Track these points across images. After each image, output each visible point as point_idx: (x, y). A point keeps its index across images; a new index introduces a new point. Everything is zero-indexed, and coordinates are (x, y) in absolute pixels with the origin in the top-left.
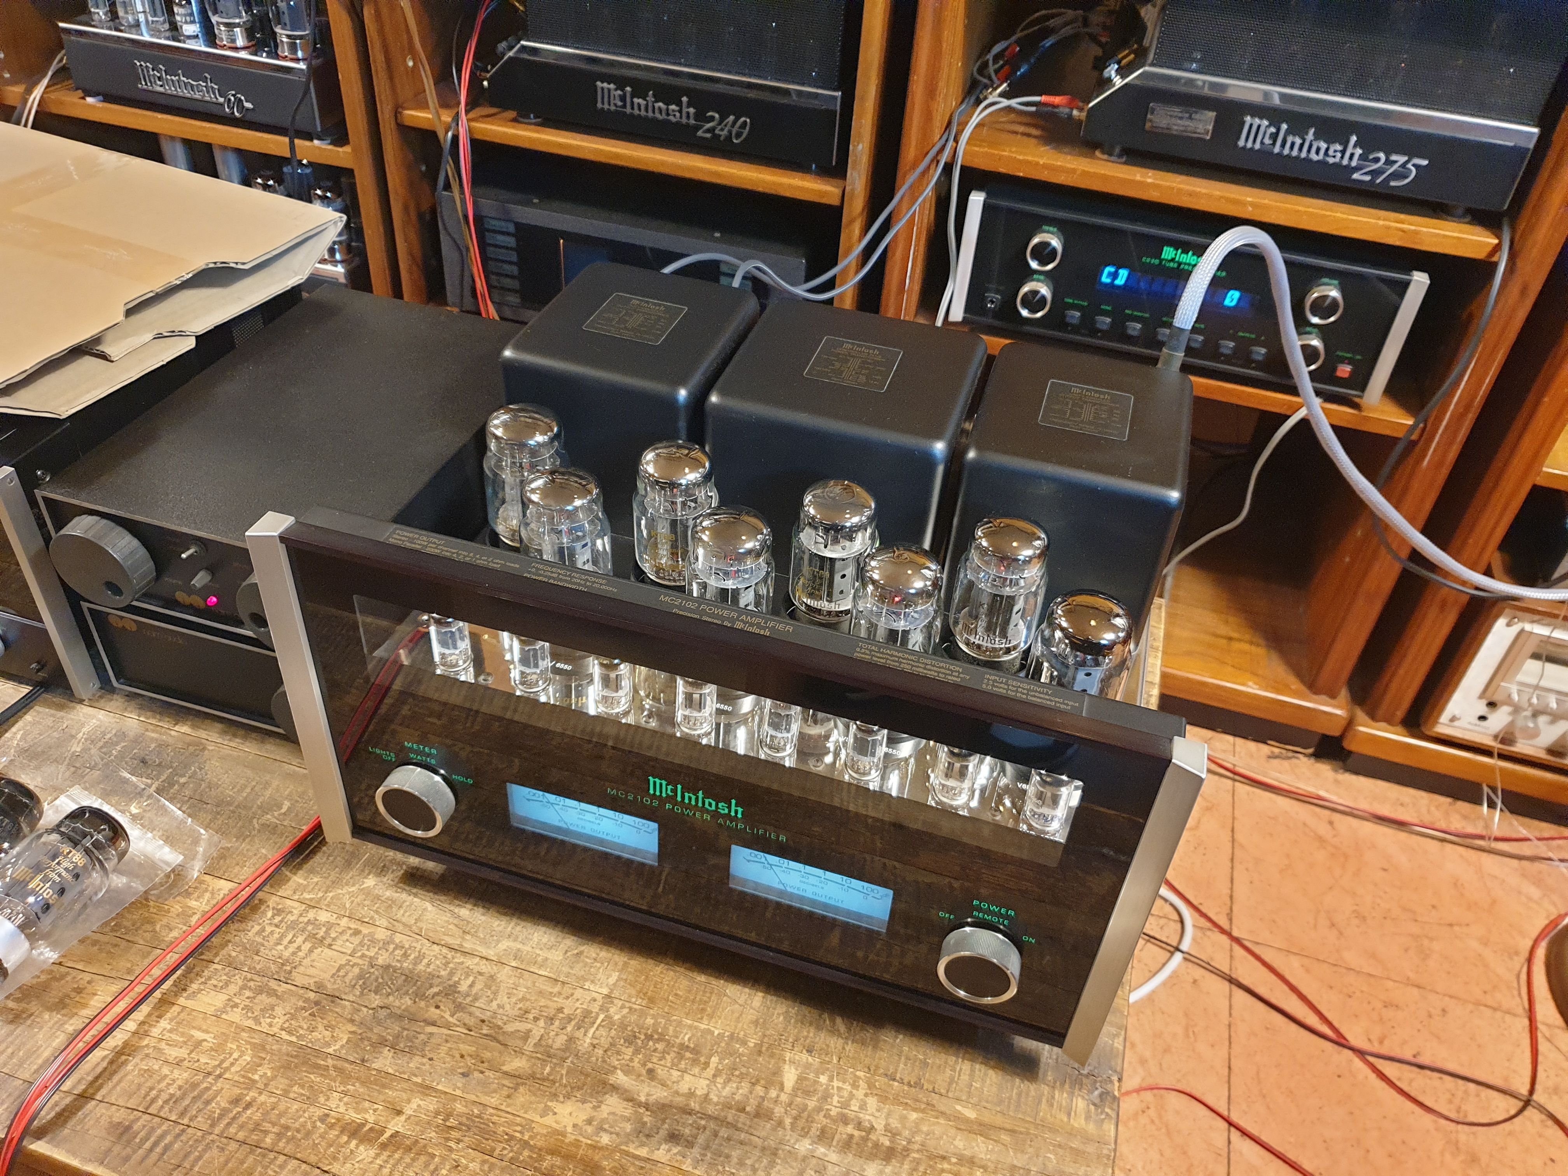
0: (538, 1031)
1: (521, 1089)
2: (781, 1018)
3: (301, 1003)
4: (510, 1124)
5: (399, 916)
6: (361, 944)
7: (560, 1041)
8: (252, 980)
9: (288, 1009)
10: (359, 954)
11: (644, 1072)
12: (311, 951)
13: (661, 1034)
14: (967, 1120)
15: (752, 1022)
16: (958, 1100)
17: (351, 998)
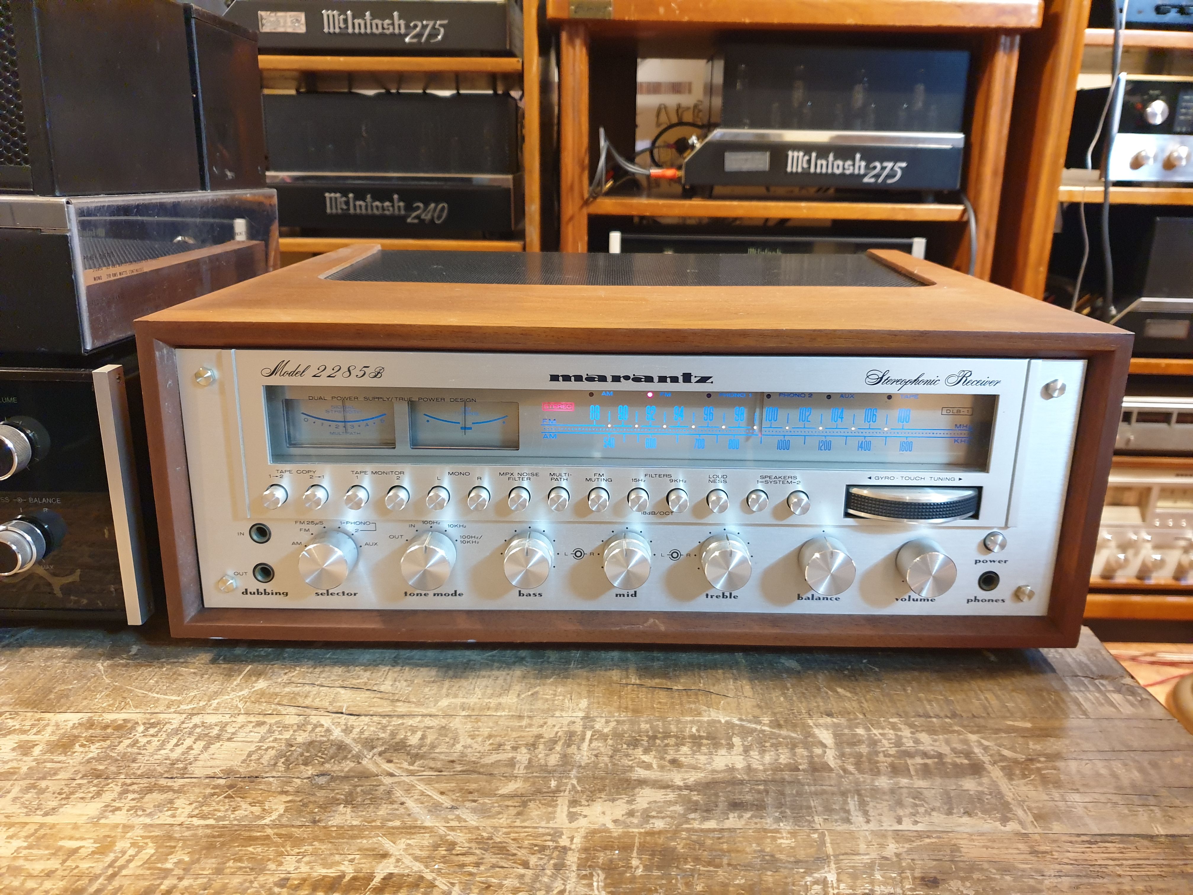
0: (523, 756)
1: (531, 805)
2: (782, 699)
3: (208, 791)
4: (537, 836)
5: (308, 702)
6: (270, 731)
7: (553, 760)
8: (133, 784)
9: (192, 798)
10: (271, 739)
11: (667, 764)
12: (206, 748)
13: (663, 733)
14: (1027, 729)
15: (754, 707)
16: (1005, 718)
17: (274, 774)
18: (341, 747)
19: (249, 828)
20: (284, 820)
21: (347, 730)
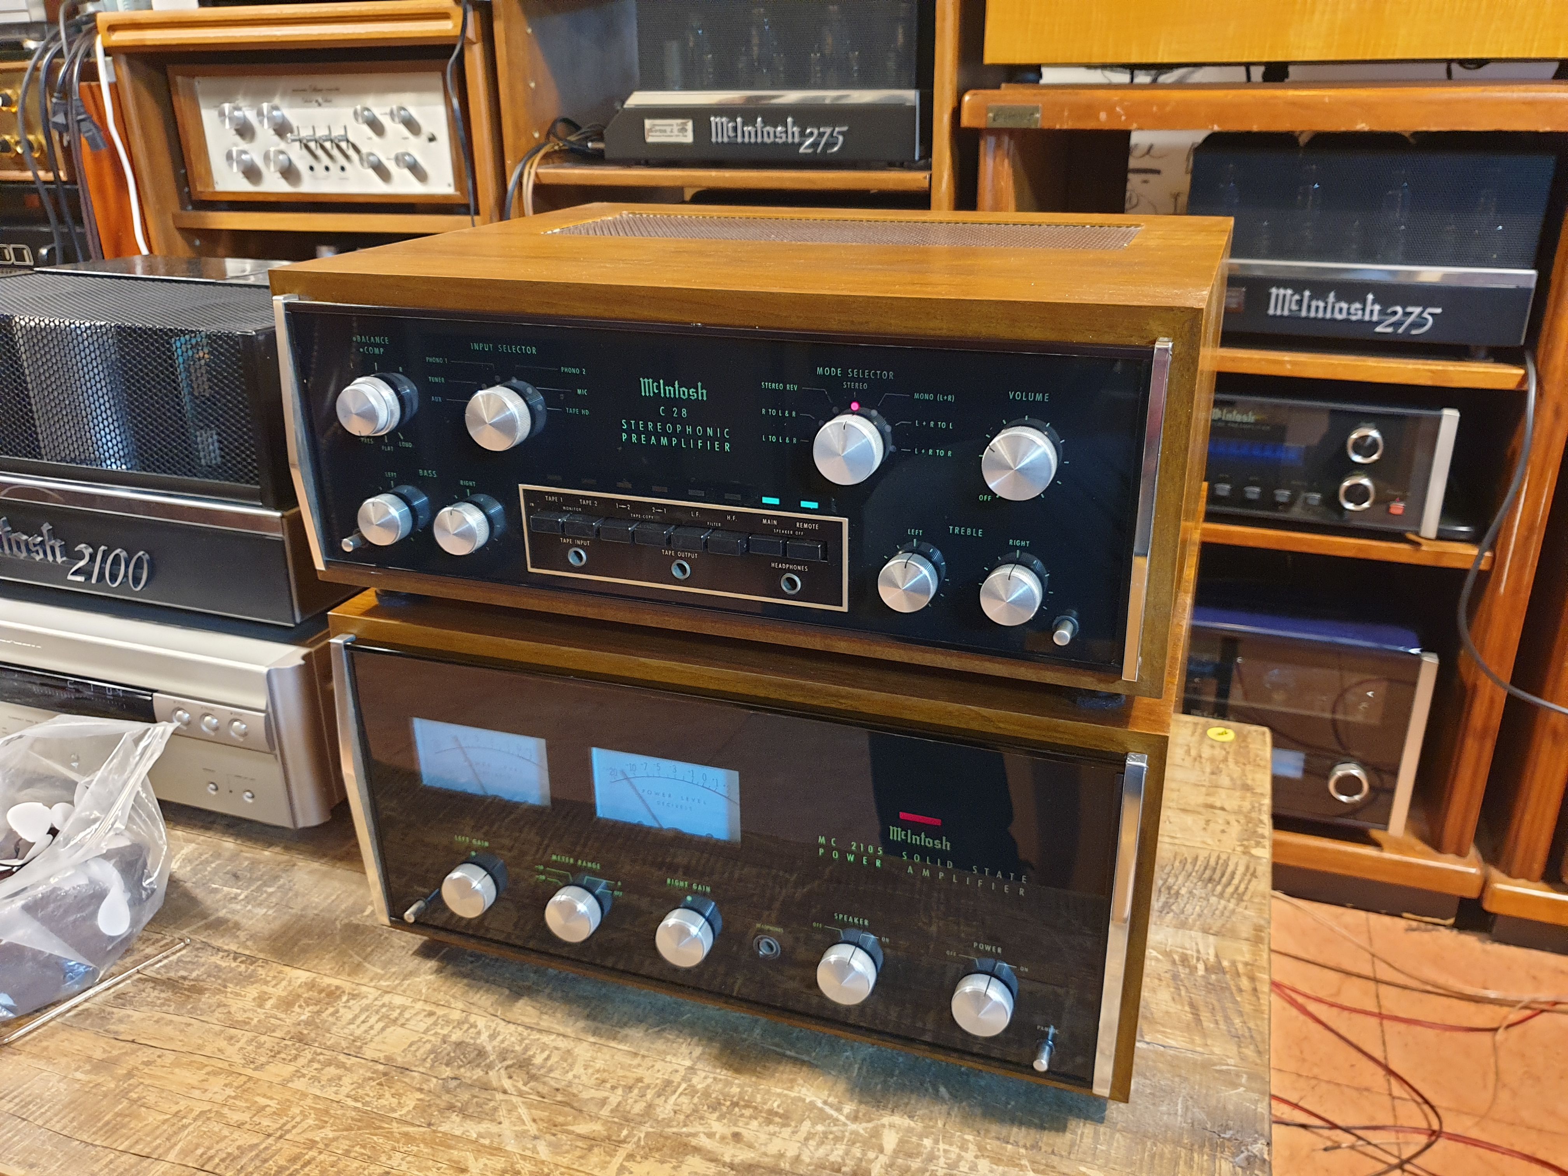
0: (615, 1099)
1: (596, 1150)
3: (369, 1074)
6: (435, 1024)
7: (639, 1108)
8: (321, 1054)
9: (355, 1079)
10: (433, 1032)
11: (729, 1135)
12: (383, 1029)
13: (748, 1101)
16: (1082, 1161)
17: (421, 1069)
18: (481, 1053)
19: (383, 1118)
20: (409, 1118)
21: (492, 1037)
